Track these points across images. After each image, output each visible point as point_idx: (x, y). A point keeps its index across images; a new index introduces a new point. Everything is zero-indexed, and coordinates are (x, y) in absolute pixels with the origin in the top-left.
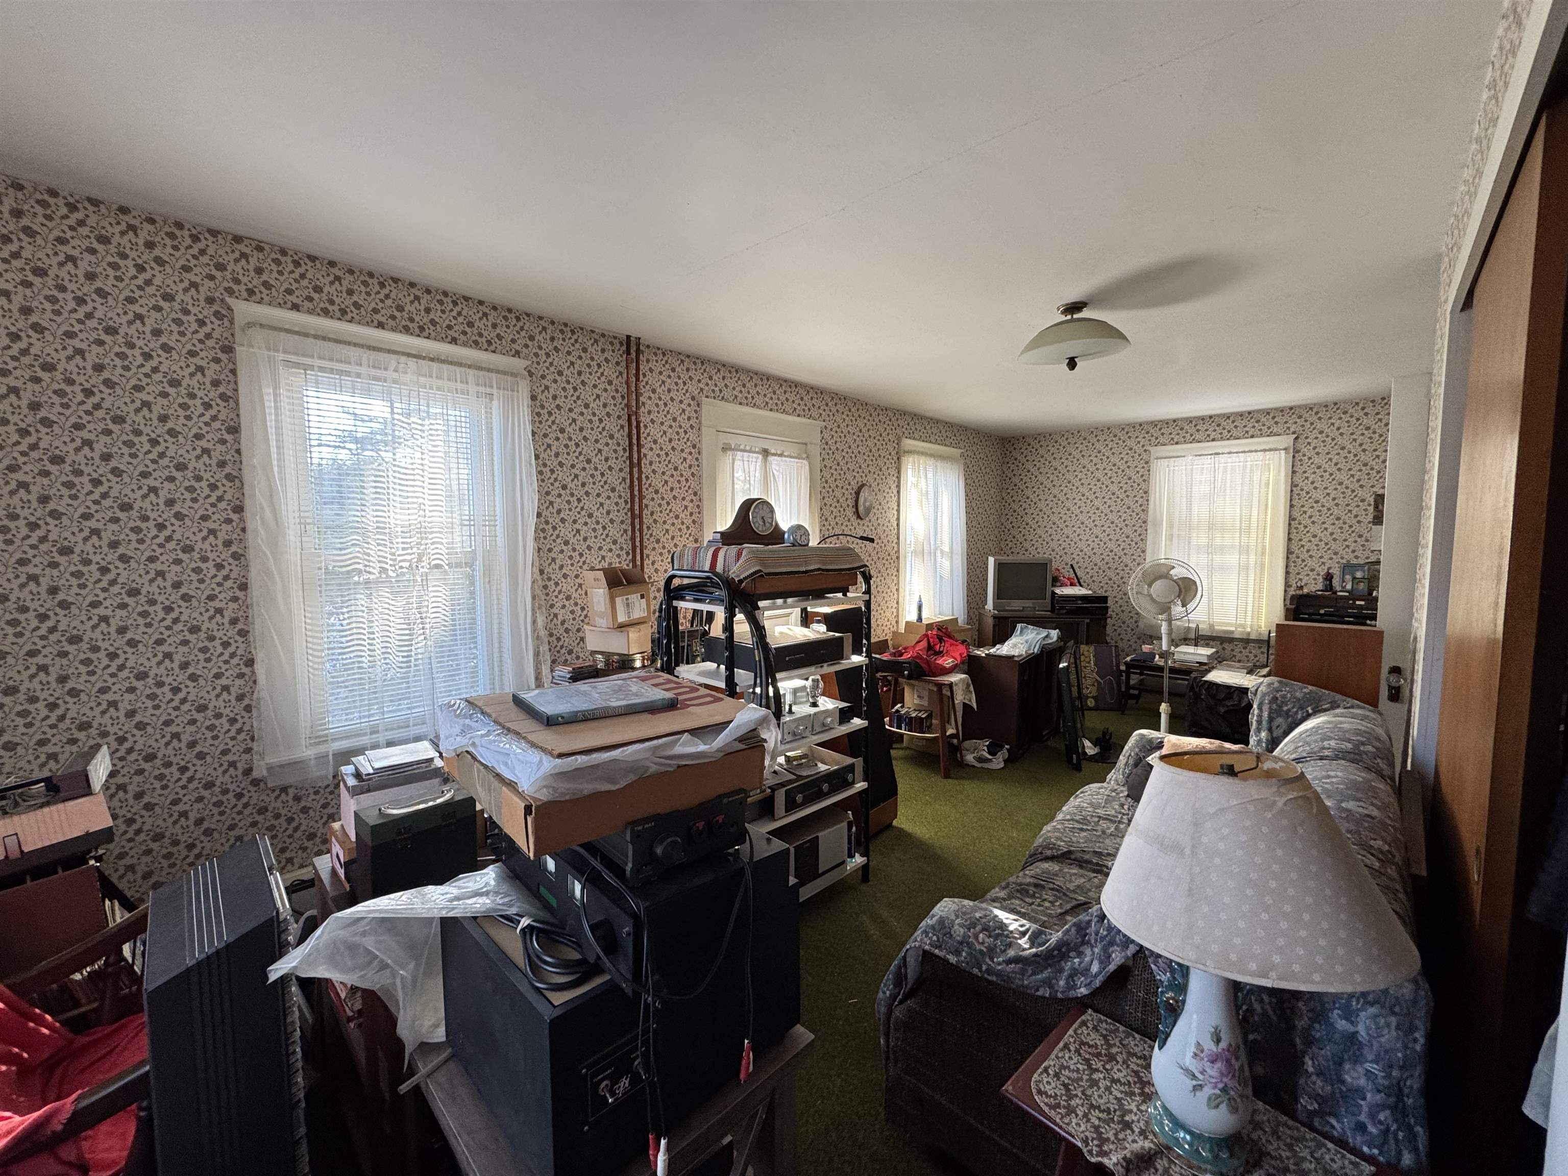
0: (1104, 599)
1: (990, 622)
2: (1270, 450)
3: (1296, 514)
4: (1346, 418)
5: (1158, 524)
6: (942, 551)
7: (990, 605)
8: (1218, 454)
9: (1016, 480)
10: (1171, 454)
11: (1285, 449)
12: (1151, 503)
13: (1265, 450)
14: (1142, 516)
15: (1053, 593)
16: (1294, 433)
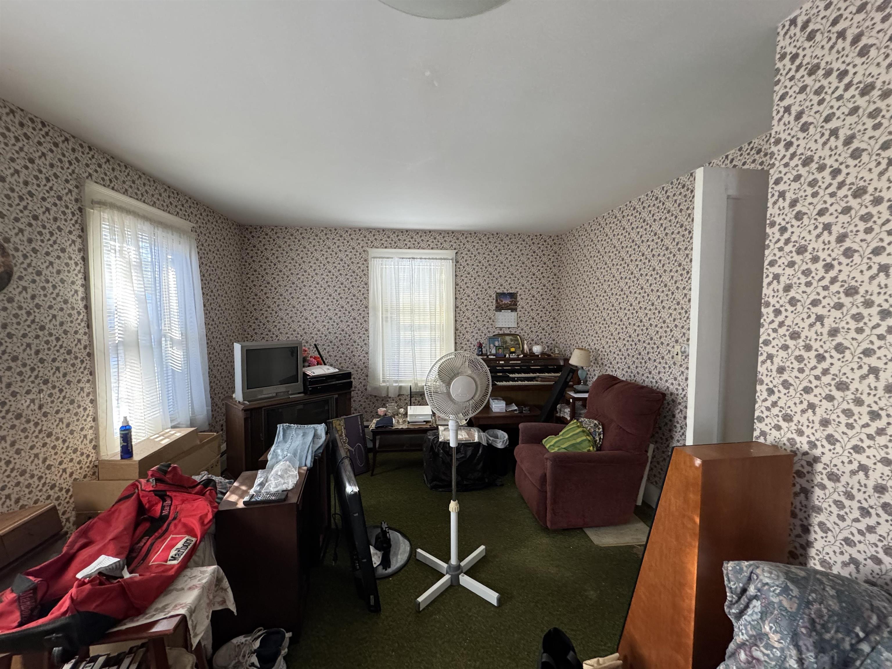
0: (348, 375)
1: (239, 416)
2: (444, 259)
3: (459, 304)
4: (480, 243)
5: (375, 309)
6: (172, 339)
7: (238, 395)
8: (414, 258)
9: (255, 266)
10: (383, 256)
11: (452, 259)
12: (371, 292)
13: (441, 259)
14: (364, 302)
15: (305, 375)
16: (455, 249)
